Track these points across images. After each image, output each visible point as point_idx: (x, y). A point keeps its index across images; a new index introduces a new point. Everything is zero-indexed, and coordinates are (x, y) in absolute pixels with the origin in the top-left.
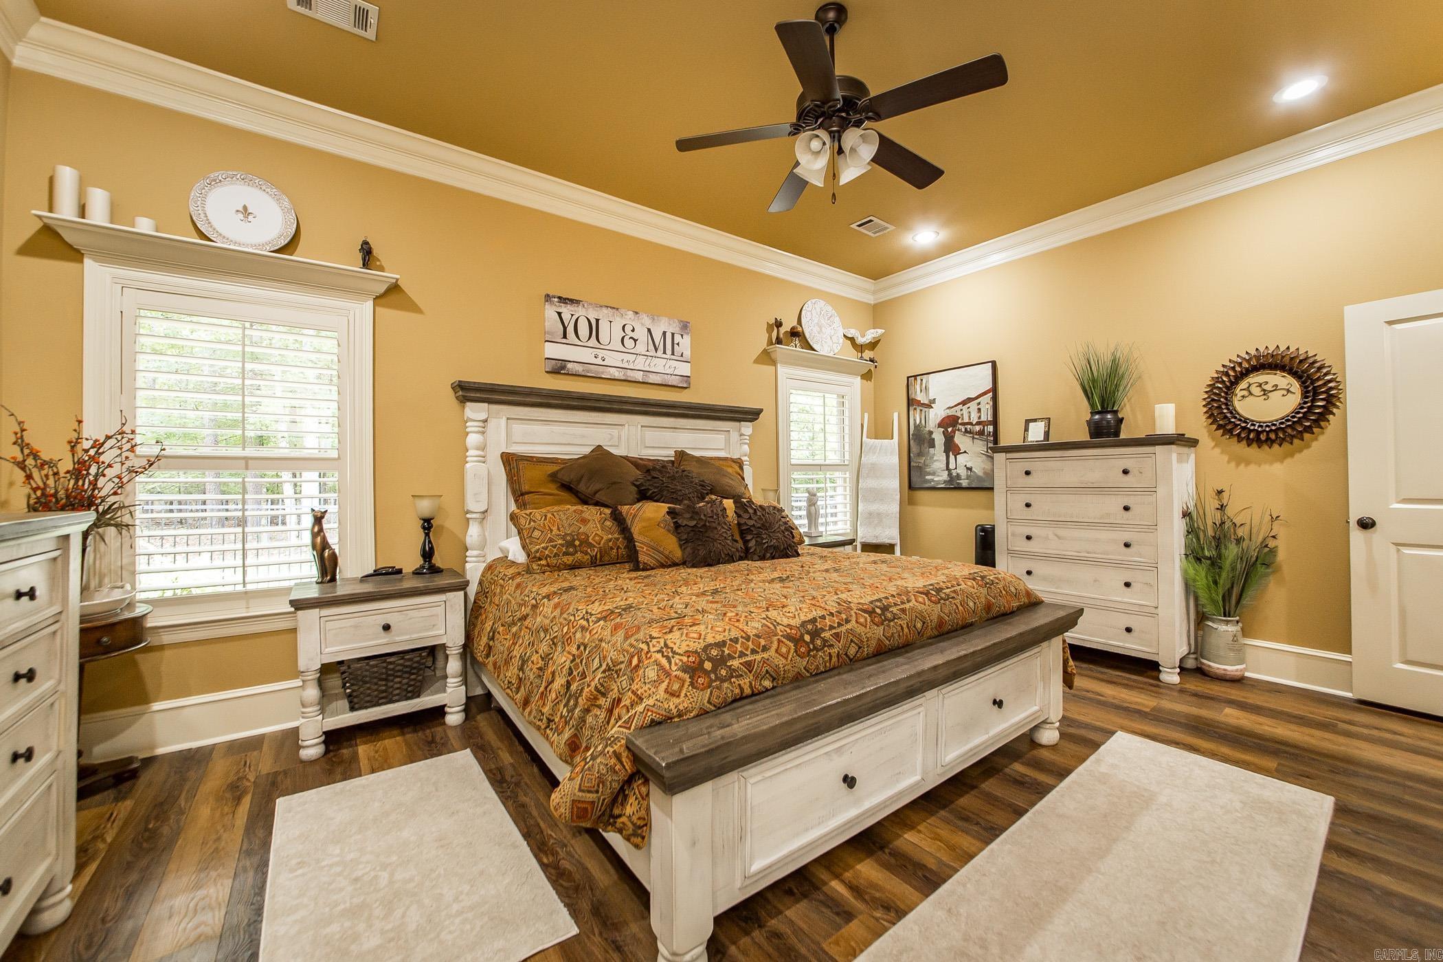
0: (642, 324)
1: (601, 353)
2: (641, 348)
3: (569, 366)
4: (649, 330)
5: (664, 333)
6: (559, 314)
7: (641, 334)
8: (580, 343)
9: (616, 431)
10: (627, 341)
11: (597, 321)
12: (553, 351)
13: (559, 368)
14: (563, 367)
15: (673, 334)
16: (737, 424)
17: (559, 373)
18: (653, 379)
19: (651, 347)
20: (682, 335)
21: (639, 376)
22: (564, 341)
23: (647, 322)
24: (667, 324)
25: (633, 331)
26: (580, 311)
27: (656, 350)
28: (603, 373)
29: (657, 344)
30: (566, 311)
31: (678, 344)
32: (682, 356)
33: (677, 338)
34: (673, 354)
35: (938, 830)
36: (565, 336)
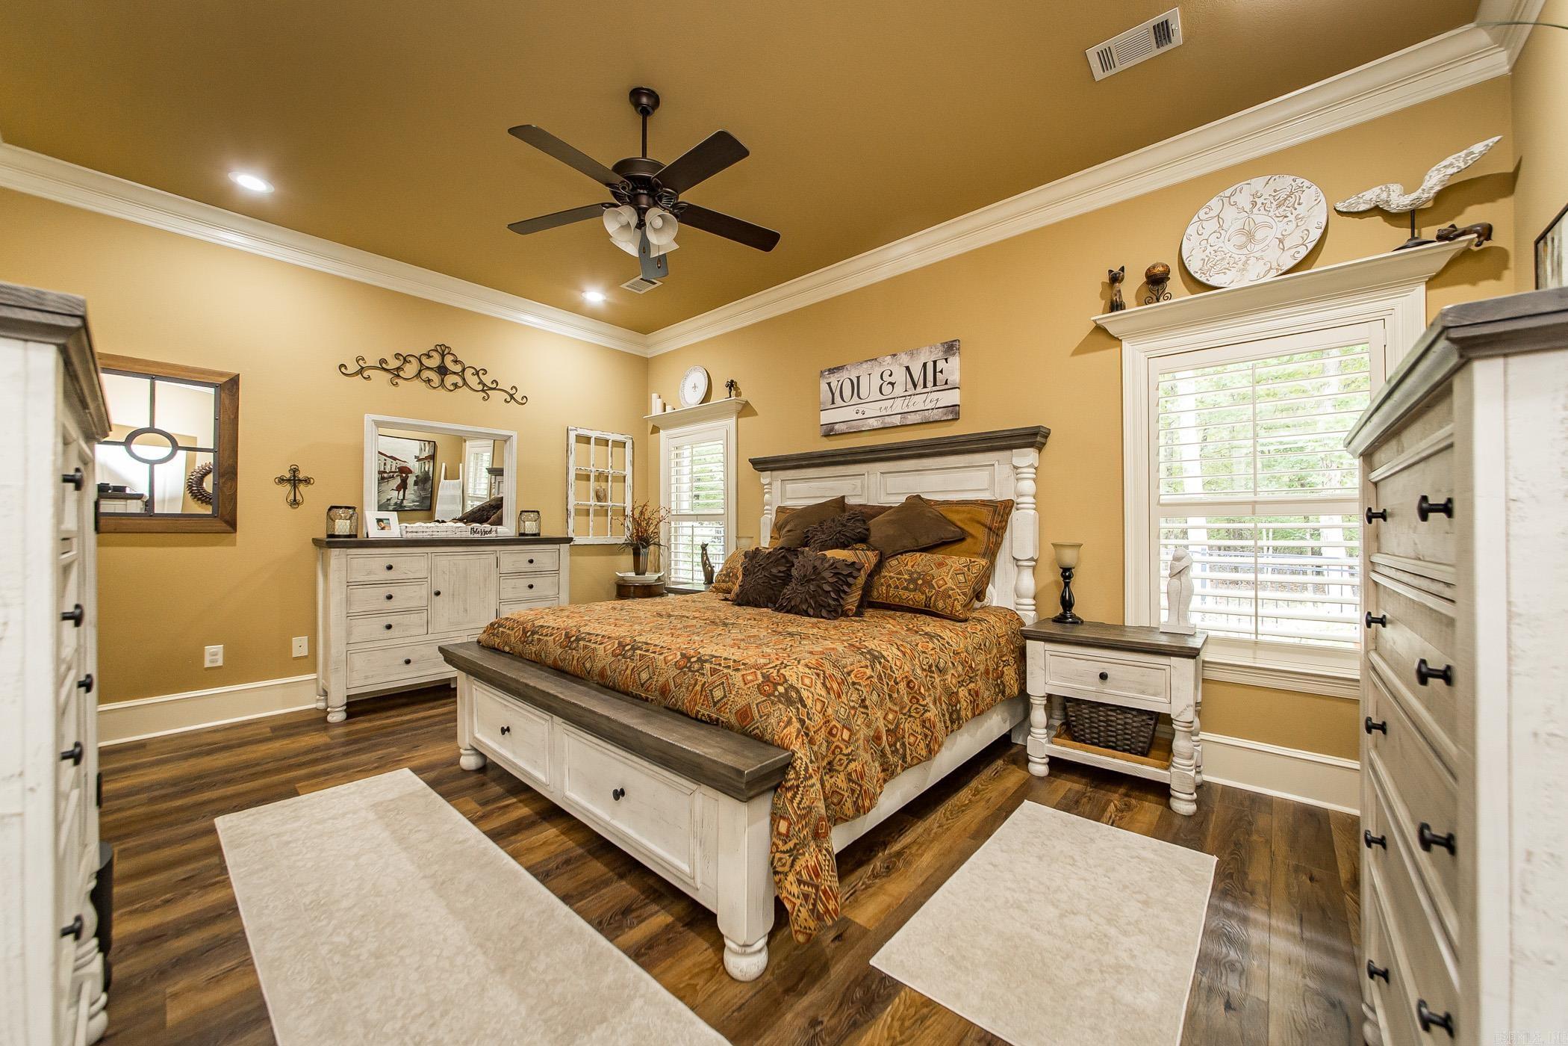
0: (901, 365)
1: (861, 408)
2: (899, 390)
3: (837, 427)
4: (908, 368)
5: (925, 365)
6: (829, 384)
7: (900, 376)
8: (845, 404)
9: (859, 481)
10: (887, 389)
11: (858, 378)
12: (826, 417)
13: (829, 432)
14: (832, 430)
15: (935, 362)
16: (1007, 453)
17: (830, 435)
18: (912, 419)
19: (910, 385)
20: (946, 360)
21: (897, 420)
22: (833, 406)
23: (905, 359)
24: (928, 353)
25: (890, 376)
26: (844, 375)
27: (915, 386)
28: (863, 426)
29: (916, 380)
30: (834, 380)
31: (941, 372)
32: (946, 383)
33: (941, 365)
34: (935, 384)
35: (556, 845)
36: (833, 403)
